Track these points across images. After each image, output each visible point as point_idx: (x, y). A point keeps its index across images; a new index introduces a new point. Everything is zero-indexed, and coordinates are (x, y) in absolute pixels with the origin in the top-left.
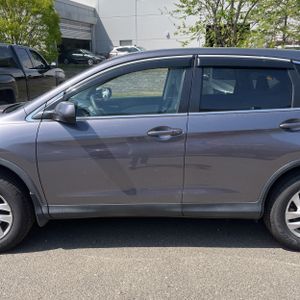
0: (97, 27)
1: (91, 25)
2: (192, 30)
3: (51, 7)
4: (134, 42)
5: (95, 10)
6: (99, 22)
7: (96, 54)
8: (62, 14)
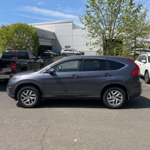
0: (55, 40)
1: (53, 40)
2: (94, 44)
3: (36, 33)
4: (71, 47)
5: (54, 33)
6: (56, 39)
7: (54, 52)
8: (40, 36)
